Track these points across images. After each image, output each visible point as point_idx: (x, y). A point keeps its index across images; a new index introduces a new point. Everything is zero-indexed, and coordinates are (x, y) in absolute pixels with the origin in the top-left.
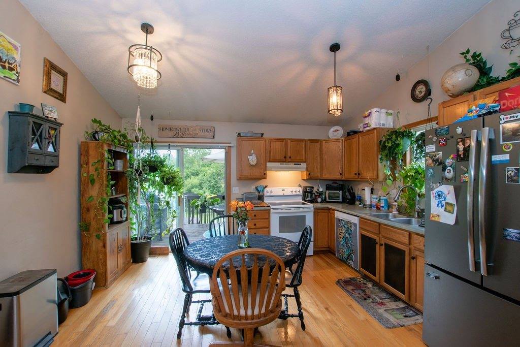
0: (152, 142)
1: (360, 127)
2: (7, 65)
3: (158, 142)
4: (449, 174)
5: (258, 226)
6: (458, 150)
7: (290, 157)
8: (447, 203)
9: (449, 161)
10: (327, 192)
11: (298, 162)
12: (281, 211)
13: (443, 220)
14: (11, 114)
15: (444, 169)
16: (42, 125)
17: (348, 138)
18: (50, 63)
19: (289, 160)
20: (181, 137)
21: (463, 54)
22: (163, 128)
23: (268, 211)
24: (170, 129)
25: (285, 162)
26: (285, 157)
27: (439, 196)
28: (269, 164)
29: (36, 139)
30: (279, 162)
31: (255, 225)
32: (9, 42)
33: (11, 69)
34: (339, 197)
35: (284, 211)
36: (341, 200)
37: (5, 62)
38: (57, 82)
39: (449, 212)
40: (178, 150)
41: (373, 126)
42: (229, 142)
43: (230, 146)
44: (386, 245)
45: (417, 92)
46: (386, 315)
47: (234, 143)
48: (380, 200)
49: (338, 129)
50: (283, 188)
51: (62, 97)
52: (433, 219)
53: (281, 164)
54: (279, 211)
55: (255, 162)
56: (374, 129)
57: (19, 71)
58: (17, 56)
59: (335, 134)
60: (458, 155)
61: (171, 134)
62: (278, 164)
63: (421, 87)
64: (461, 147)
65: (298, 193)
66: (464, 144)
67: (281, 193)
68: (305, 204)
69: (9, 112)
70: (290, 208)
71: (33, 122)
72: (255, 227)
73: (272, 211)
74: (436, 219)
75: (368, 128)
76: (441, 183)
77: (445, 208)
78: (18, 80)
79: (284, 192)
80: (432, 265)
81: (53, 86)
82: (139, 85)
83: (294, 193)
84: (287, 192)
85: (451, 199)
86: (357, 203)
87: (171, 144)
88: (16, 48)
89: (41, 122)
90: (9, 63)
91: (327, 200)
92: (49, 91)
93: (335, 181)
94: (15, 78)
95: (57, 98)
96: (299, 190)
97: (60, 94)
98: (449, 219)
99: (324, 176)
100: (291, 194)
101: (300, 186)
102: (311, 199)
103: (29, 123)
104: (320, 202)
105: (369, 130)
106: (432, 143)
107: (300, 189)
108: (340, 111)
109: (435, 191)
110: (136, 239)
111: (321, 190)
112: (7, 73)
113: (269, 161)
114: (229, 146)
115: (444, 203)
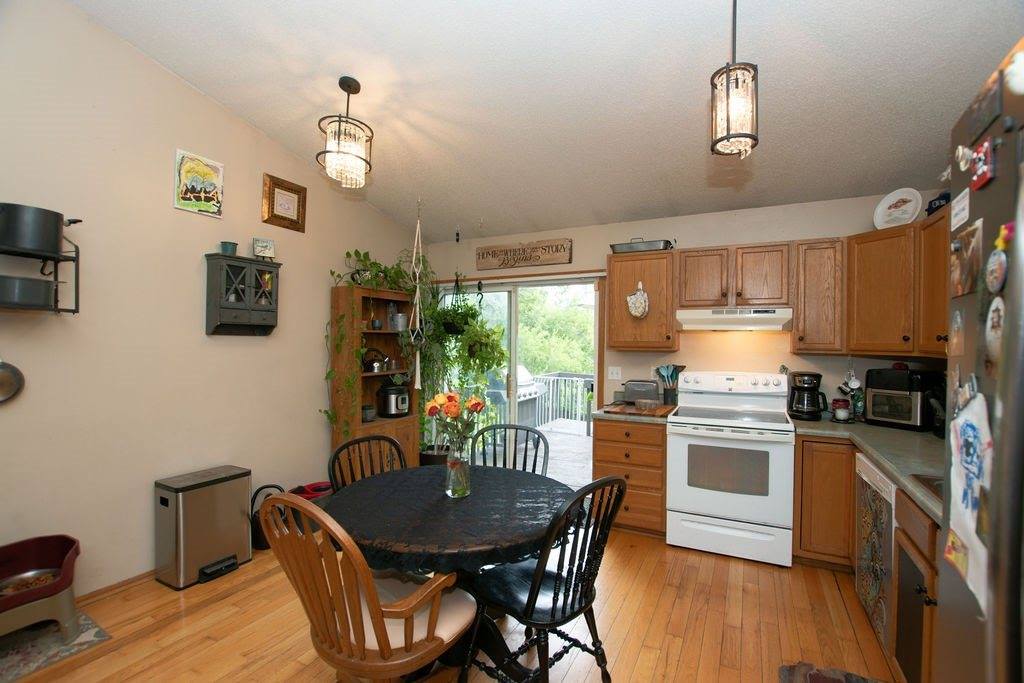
0: (457, 281)
2: (203, 195)
3: (469, 280)
5: (634, 458)
7: (738, 295)
10: (871, 392)
11: (765, 306)
12: (695, 432)
14: (209, 257)
16: (244, 268)
17: (930, 219)
18: (272, 178)
19: (734, 300)
20: (512, 267)
22: (483, 254)
23: (660, 428)
24: (494, 254)
25: (723, 307)
26: (725, 295)
28: (682, 314)
29: (233, 288)
30: (708, 307)
31: (627, 456)
32: (207, 165)
33: (208, 199)
34: (913, 412)
35: (702, 432)
36: (918, 422)
37: (199, 192)
38: (286, 205)
40: (509, 292)
42: (603, 268)
43: (605, 277)
49: (908, 196)
50: (731, 374)
51: (297, 225)
54: (689, 430)
55: (644, 310)
57: (220, 200)
58: (218, 181)
59: (896, 213)
61: (495, 261)
62: (706, 314)
65: (772, 389)
67: (724, 386)
69: (206, 255)
70: (720, 428)
71: (229, 265)
72: (627, 461)
73: (670, 428)
78: (219, 212)
79: (731, 384)
81: (278, 211)
82: (344, 186)
83: (761, 389)
84: (741, 386)
87: (483, 282)
88: (215, 170)
89: (243, 265)
90: (206, 192)
91: (870, 416)
92: (274, 219)
93: (901, 361)
94: (216, 209)
95: (287, 227)
96: (779, 382)
97: (292, 220)
100: (753, 390)
101: (784, 369)
102: (811, 409)
103: (221, 267)
104: (846, 421)
107: (784, 379)
108: (749, 141)
110: (431, 448)
112: (203, 205)
113: (681, 307)
114: (600, 277)
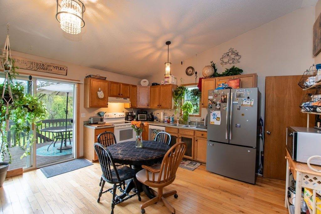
1: (162, 82)
4: (218, 107)
6: (222, 99)
7: (122, 95)
8: (217, 117)
9: (218, 103)
10: (139, 115)
11: (125, 98)
13: (215, 124)
15: (216, 105)
17: (153, 86)
19: (121, 96)
20: (35, 70)
21: (211, 62)
23: (113, 128)
25: (118, 97)
26: (119, 94)
27: (214, 115)
28: (109, 98)
30: (115, 97)
34: (145, 118)
35: (122, 127)
36: (146, 119)
39: (218, 120)
41: (170, 83)
42: (79, 80)
43: (80, 83)
44: (182, 137)
45: (189, 71)
46: (188, 167)
47: (82, 82)
48: (169, 118)
49: (146, 81)
50: (115, 113)
52: (211, 123)
53: (116, 98)
54: (119, 127)
55: (103, 96)
56: (170, 84)
59: (144, 83)
60: (222, 101)
62: (115, 98)
63: (190, 69)
64: (223, 98)
65: (123, 116)
66: (224, 97)
67: (114, 117)
68: (127, 123)
73: (115, 128)
74: (213, 123)
75: (167, 84)
76: (215, 110)
77: (217, 119)
80: (210, 141)
83: (121, 116)
84: (117, 116)
85: (219, 116)
86: (155, 120)
91: (139, 119)
96: (123, 114)
98: (218, 123)
99: (138, 106)
100: (119, 117)
101: (123, 112)
102: (131, 119)
105: (167, 85)
106: (211, 95)
109: (212, 113)
111: (134, 114)
113: (110, 96)
114: (78, 83)
115: (216, 117)
